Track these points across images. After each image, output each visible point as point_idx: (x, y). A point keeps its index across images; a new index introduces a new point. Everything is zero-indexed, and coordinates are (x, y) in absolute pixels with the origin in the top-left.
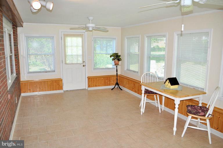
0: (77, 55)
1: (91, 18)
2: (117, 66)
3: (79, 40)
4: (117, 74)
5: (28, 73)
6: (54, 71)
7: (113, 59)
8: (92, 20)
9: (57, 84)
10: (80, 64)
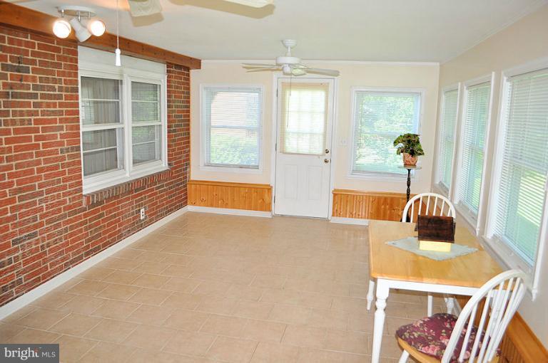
0: (312, 134)
1: (290, 43)
2: (409, 170)
3: (319, 95)
4: (408, 191)
5: (205, 166)
6: (257, 167)
7: (401, 151)
8: (291, 48)
9: (259, 196)
10: (318, 156)
